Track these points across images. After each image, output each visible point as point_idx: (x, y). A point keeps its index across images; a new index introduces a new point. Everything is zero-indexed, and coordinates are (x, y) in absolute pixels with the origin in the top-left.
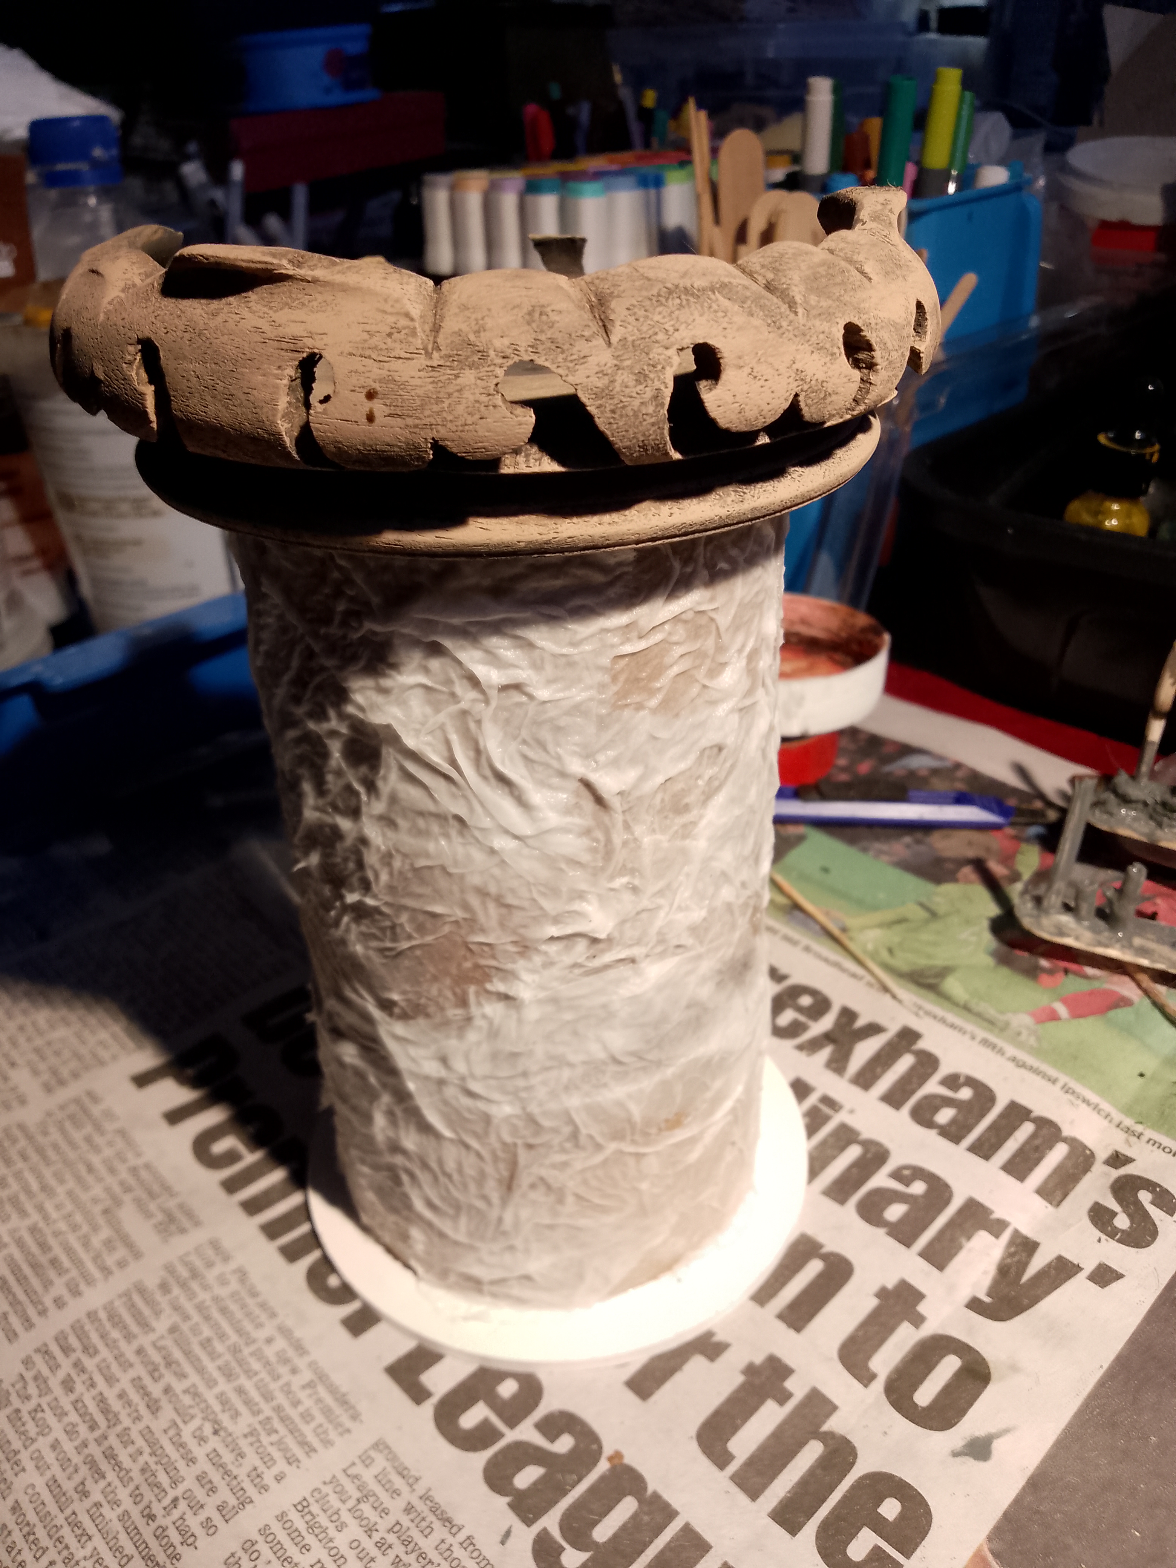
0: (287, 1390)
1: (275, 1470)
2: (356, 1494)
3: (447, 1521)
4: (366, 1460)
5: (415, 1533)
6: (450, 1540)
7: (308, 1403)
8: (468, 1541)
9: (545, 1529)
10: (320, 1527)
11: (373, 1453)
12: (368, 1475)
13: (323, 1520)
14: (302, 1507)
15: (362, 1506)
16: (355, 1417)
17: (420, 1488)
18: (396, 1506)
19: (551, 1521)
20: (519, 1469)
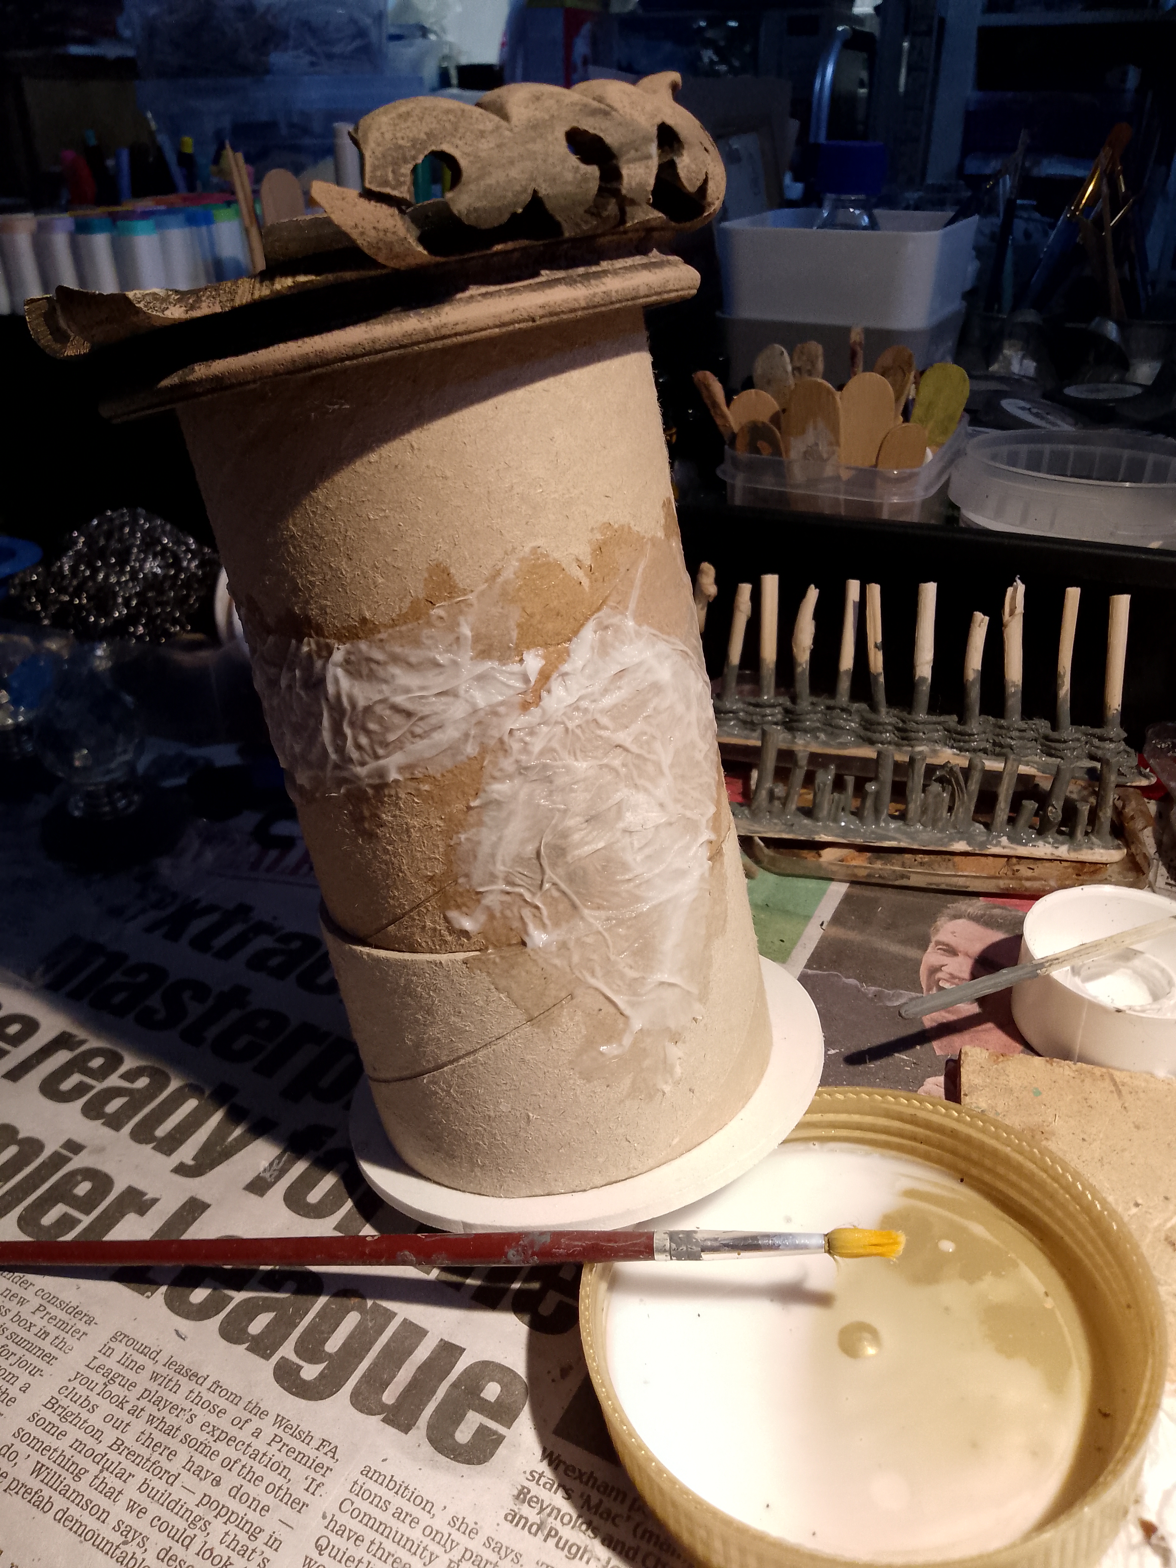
0: (17, 1318)
1: (19, 1384)
2: (103, 1380)
3: (193, 1376)
4: (108, 1351)
5: (165, 1393)
6: (198, 1389)
7: (39, 1322)
8: (215, 1386)
9: (282, 1358)
10: (72, 1414)
11: (112, 1345)
12: (111, 1363)
13: (75, 1408)
14: (52, 1404)
15: (109, 1387)
16: (90, 1321)
17: (163, 1358)
18: (143, 1380)
20: (251, 1320)
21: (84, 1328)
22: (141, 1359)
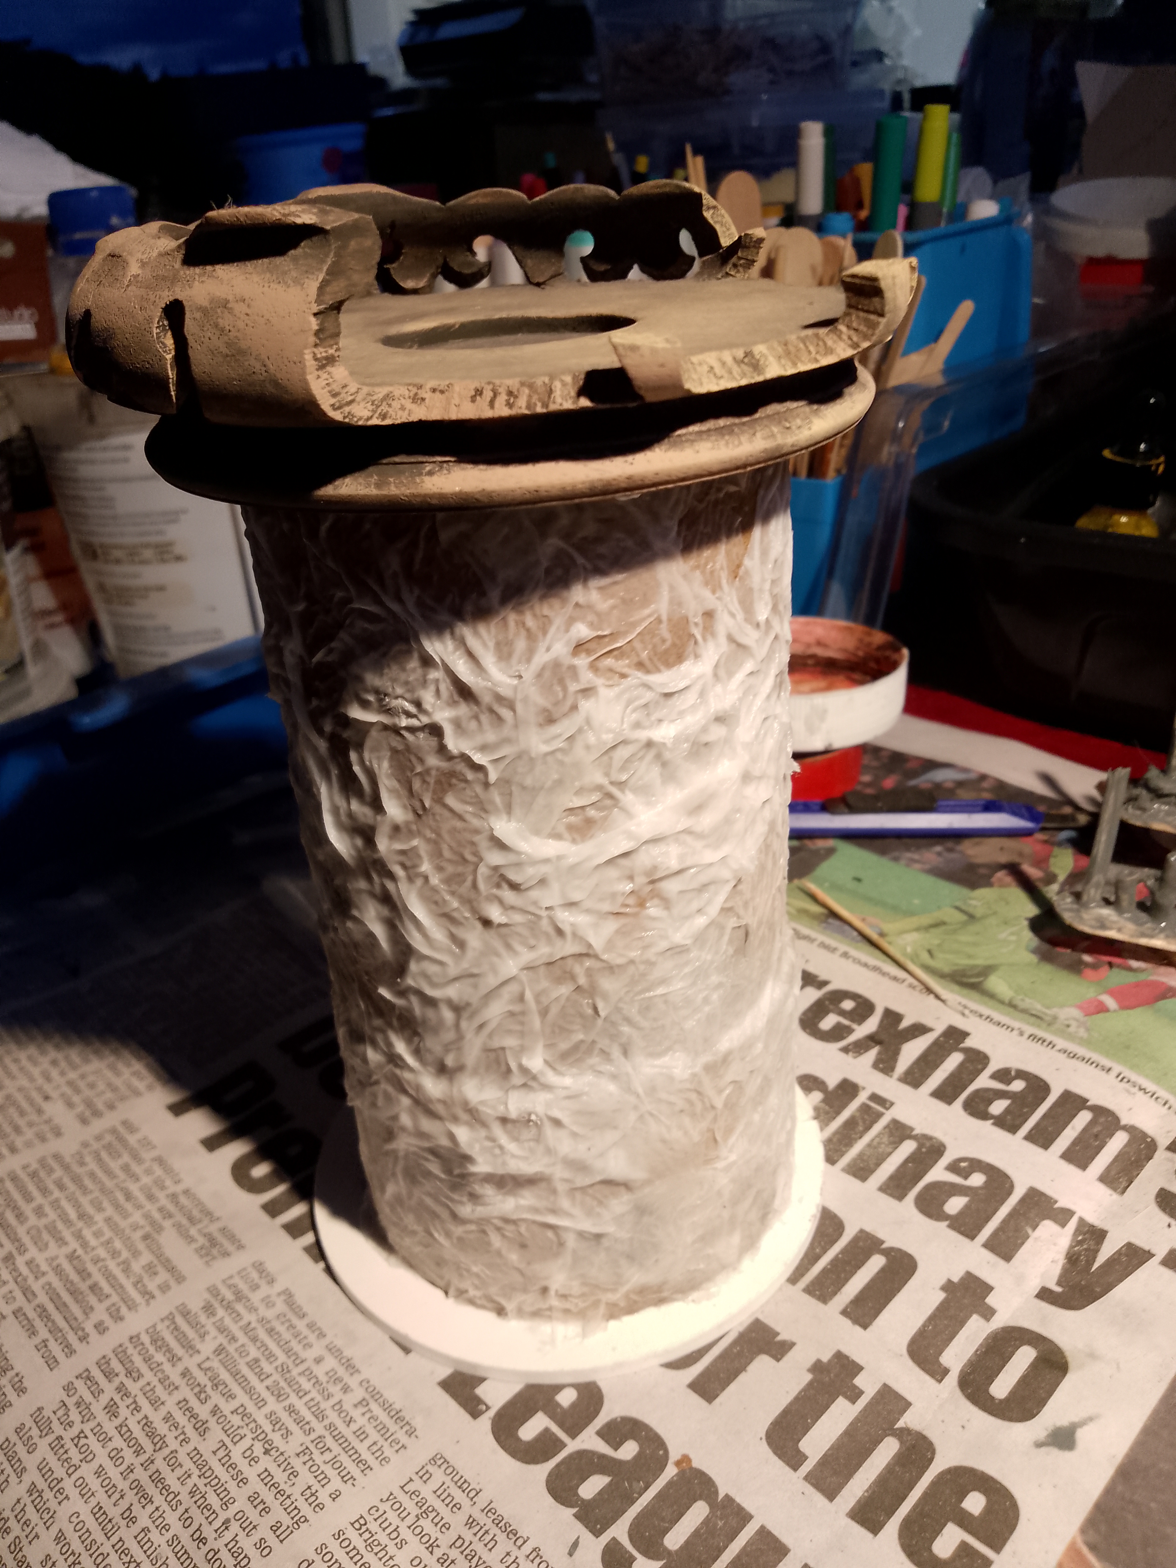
0: (339, 1407)
1: (330, 1488)
2: (415, 1511)
3: (512, 1533)
4: (424, 1475)
5: (478, 1547)
6: (515, 1553)
7: (361, 1421)
8: (535, 1554)
9: (614, 1539)
10: (379, 1544)
11: (429, 1468)
12: (426, 1491)
13: (382, 1537)
14: (360, 1524)
15: (421, 1522)
16: (411, 1433)
17: (482, 1501)
18: (457, 1521)
19: (620, 1531)
20: (583, 1480)
21: (404, 1439)
22: (459, 1496)
